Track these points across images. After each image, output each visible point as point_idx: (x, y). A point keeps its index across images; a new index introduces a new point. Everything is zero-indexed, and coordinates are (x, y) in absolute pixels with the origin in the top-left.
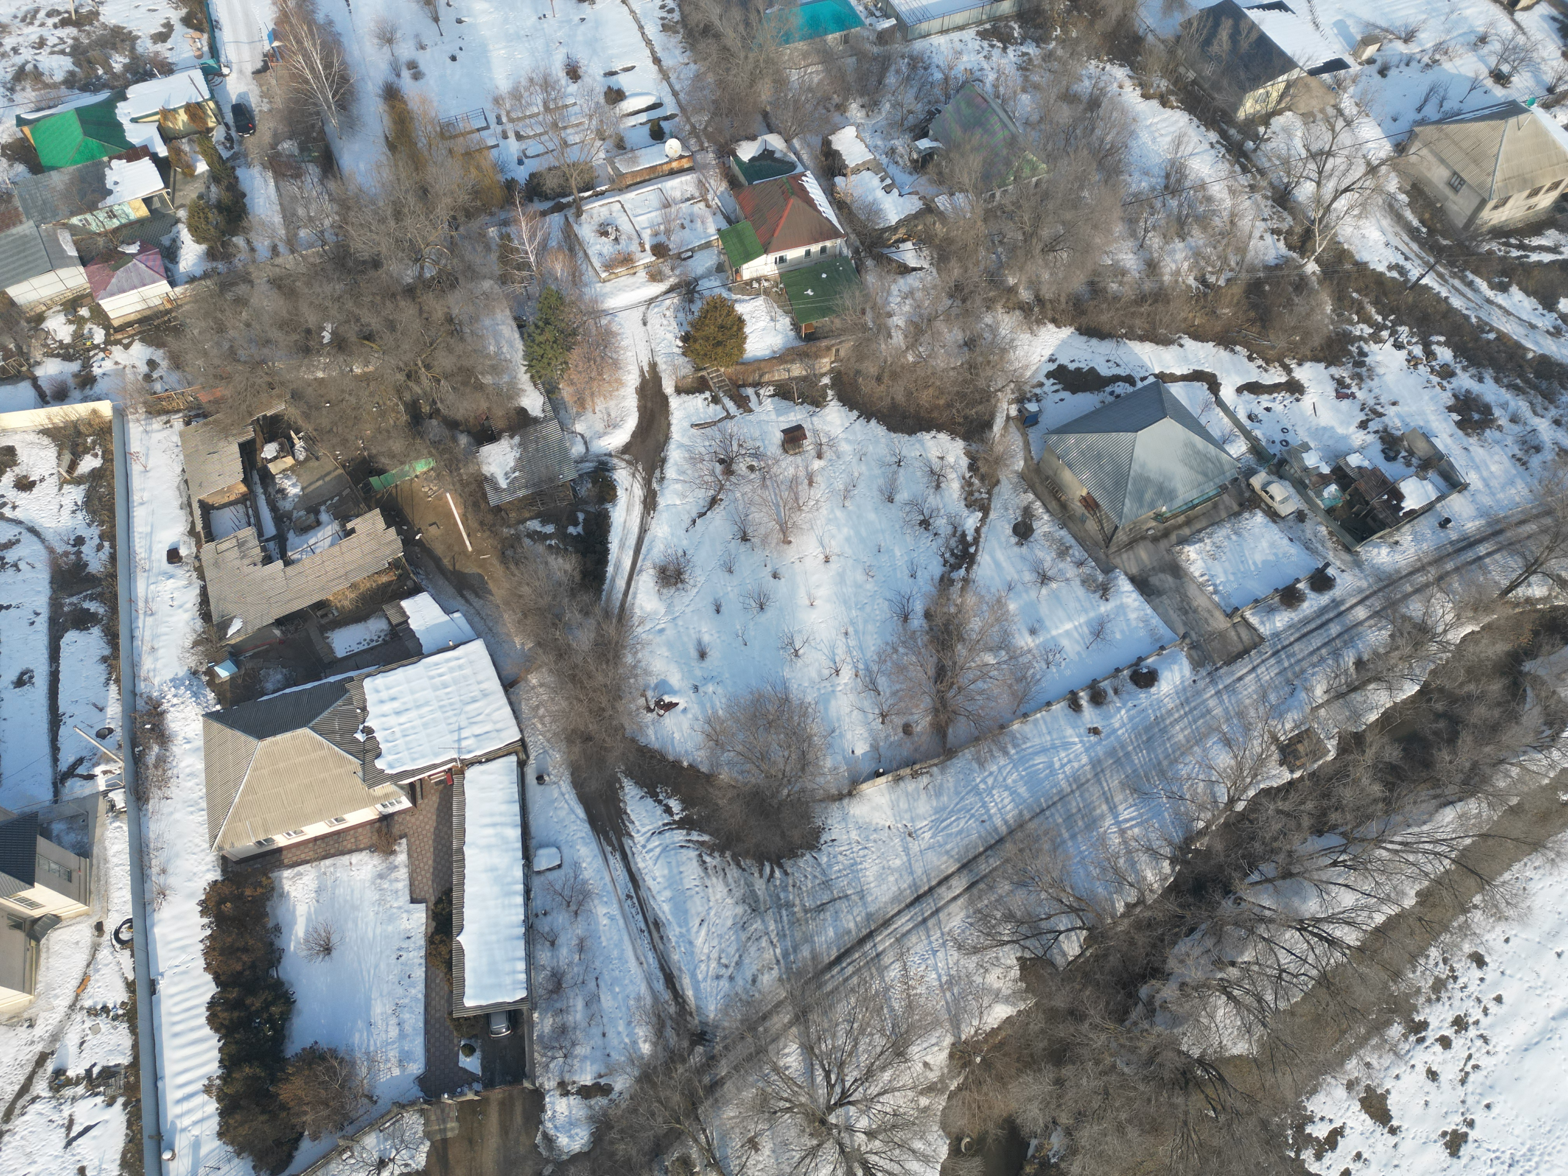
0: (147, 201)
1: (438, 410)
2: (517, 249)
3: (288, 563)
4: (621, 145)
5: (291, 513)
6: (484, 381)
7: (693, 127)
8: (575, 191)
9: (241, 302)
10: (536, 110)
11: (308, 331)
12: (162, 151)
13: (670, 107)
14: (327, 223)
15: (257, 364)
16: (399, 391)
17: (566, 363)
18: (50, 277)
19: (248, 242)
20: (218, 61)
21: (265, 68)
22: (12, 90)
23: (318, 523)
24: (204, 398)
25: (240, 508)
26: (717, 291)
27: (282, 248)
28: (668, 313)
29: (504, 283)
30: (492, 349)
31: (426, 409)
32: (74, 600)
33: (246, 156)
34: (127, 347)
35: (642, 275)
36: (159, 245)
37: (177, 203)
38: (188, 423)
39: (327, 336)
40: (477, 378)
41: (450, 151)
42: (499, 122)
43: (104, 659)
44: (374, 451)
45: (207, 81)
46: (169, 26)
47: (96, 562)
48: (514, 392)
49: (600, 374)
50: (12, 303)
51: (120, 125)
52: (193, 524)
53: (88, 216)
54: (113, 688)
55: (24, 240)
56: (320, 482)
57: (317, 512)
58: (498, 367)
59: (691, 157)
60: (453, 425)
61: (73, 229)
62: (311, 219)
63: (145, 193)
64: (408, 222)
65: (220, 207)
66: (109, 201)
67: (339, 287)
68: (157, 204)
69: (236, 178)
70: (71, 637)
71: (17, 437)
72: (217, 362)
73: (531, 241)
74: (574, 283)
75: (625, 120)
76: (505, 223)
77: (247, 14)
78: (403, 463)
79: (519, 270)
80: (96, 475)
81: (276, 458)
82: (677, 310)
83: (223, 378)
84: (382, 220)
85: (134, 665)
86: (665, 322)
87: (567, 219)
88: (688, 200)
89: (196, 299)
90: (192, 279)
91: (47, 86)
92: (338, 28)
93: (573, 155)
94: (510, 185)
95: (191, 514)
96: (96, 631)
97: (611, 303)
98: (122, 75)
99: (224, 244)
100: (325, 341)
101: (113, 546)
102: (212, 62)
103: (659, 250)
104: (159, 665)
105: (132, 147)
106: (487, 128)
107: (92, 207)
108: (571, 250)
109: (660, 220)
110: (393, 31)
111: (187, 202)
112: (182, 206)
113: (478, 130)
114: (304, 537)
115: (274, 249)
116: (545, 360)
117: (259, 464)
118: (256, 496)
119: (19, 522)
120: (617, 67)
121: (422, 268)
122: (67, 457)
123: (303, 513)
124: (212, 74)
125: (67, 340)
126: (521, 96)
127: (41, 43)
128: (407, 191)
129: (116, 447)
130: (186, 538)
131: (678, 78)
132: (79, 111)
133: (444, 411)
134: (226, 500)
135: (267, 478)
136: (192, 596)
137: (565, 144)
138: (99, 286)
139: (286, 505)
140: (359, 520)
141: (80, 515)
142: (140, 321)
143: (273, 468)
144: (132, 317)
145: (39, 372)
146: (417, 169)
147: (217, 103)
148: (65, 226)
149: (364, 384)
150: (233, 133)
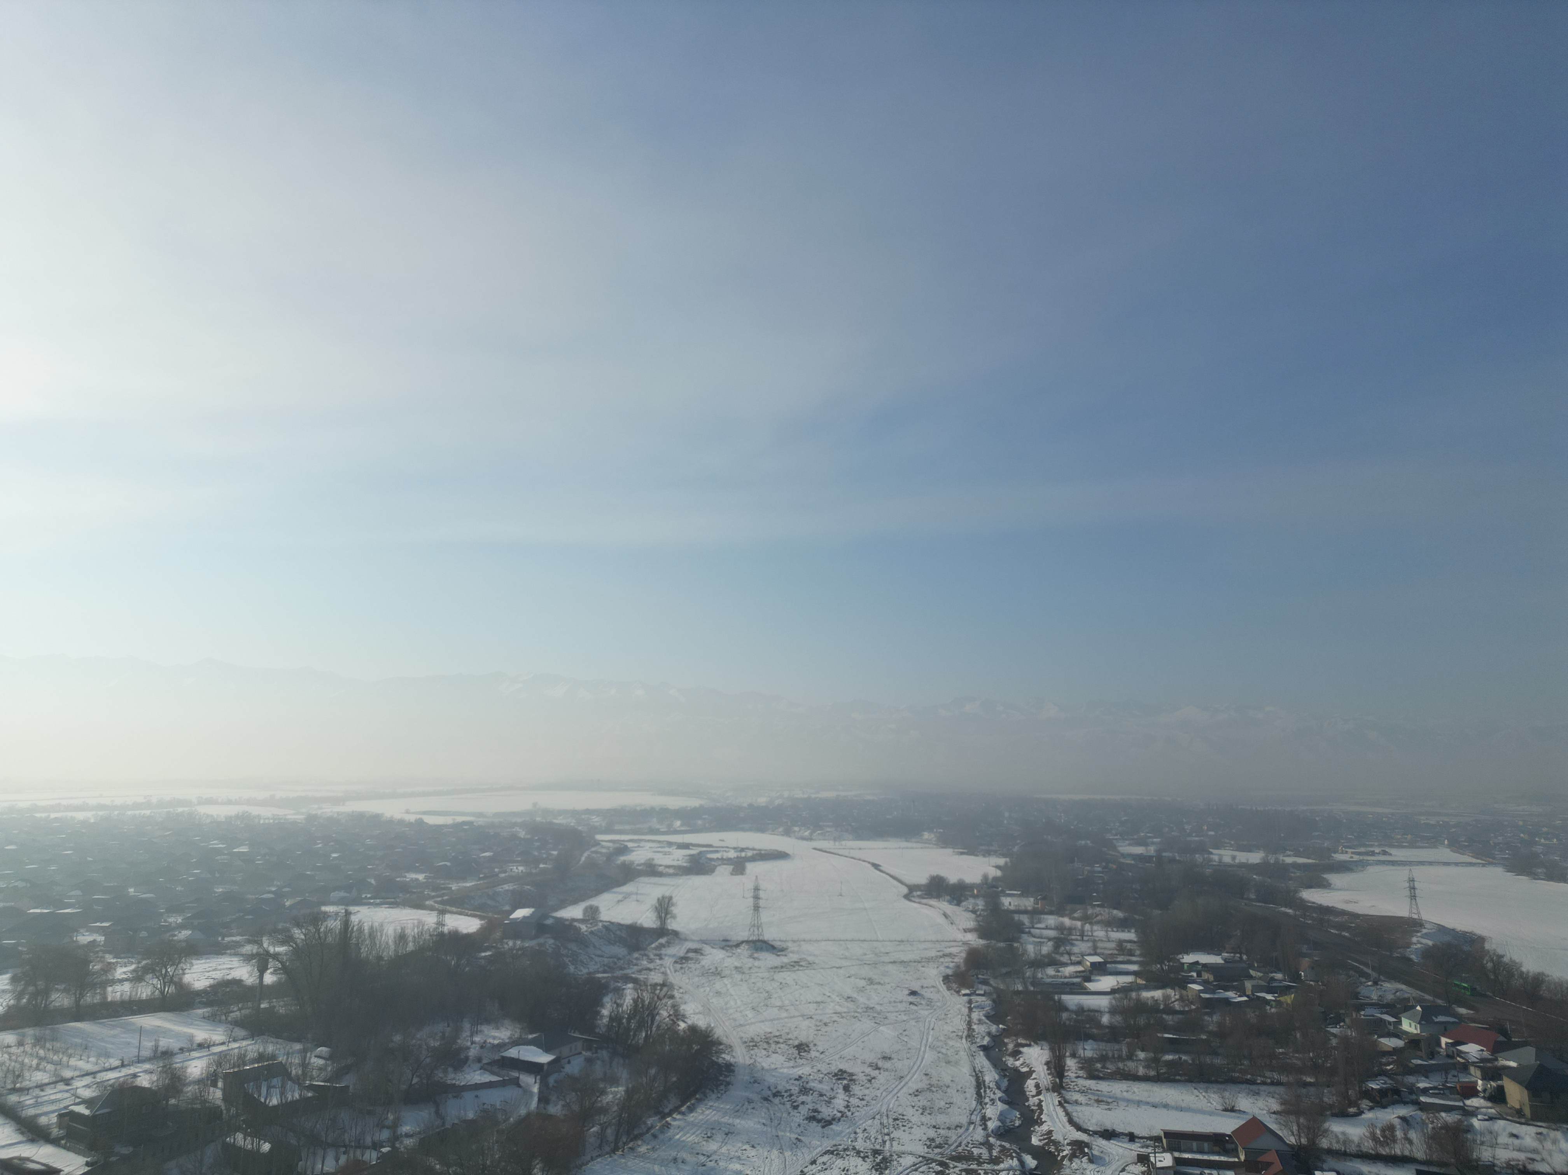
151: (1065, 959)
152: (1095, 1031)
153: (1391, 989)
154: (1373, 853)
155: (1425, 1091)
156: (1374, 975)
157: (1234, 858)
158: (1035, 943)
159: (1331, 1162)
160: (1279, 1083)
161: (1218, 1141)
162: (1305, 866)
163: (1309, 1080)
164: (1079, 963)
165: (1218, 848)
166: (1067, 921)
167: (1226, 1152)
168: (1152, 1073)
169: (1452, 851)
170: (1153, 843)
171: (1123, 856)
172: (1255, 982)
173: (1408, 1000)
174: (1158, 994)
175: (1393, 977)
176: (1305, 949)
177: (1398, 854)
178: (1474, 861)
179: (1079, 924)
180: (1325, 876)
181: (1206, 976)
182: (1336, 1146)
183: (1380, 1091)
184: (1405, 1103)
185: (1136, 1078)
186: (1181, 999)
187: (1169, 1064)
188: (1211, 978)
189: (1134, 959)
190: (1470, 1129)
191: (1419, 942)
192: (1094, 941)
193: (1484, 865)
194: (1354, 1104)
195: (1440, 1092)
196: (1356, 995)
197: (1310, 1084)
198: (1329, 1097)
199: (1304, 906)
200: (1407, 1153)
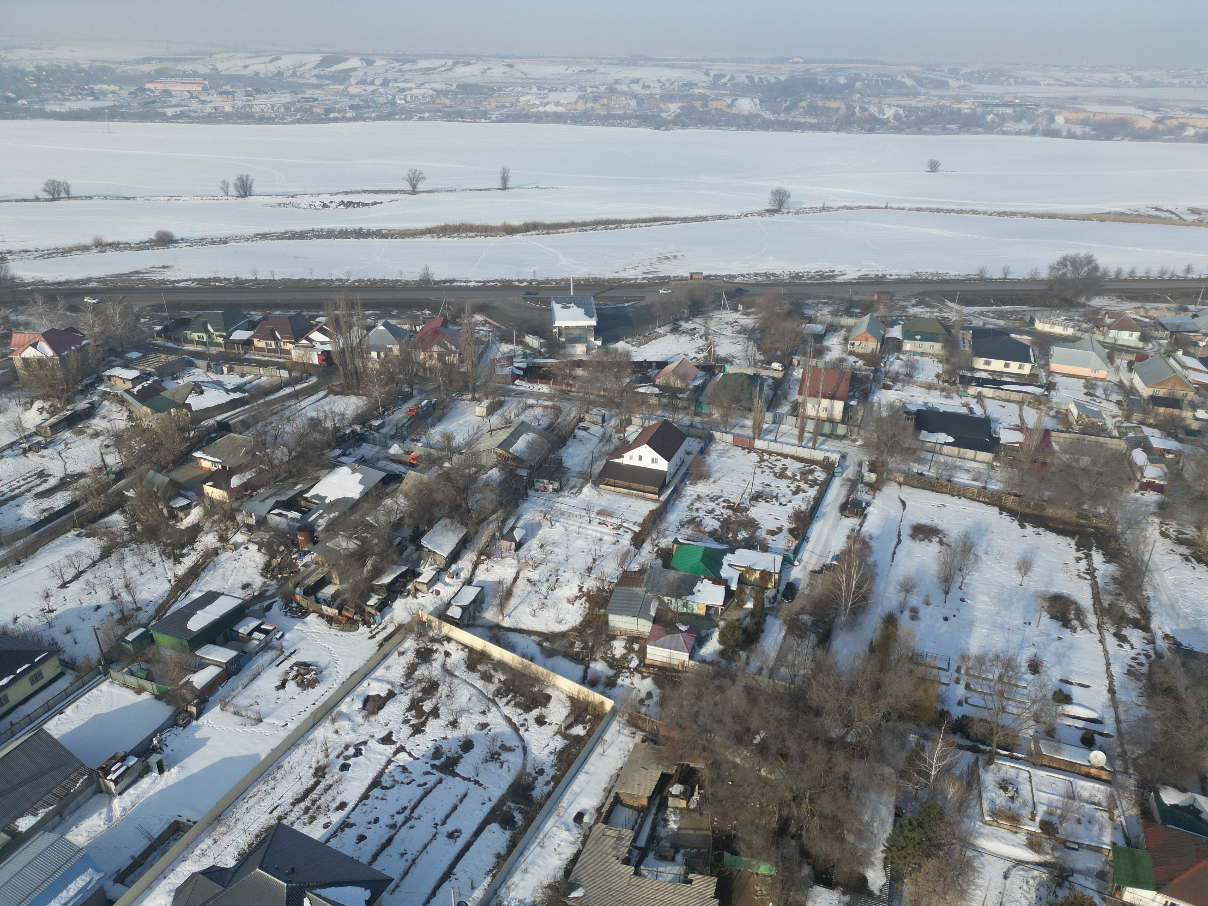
0: (708, 608)
1: (800, 836)
2: (925, 760)
3: (637, 873)
4: (1051, 733)
5: (662, 839)
6: (847, 838)
7: (1124, 753)
8: (994, 745)
9: (721, 689)
10: (991, 677)
11: (748, 729)
12: (734, 587)
13: (1109, 727)
14: (802, 672)
15: (705, 730)
16: (782, 804)
17: (920, 865)
18: (633, 620)
19: (748, 658)
20: (795, 557)
21: (820, 572)
22: (682, 526)
23: (673, 859)
24: (663, 732)
25: (635, 813)
26: (1090, 893)
27: (765, 672)
28: (1031, 882)
29: (902, 777)
30: (866, 818)
31: (793, 829)
32: (513, 805)
33: (778, 611)
34: (644, 678)
35: (1022, 838)
36: (698, 633)
37: (723, 617)
38: (643, 741)
39: (758, 739)
40: (842, 831)
41: (911, 672)
42: (958, 670)
43: (498, 856)
44: (740, 835)
45: (783, 564)
46: (780, 530)
47: (539, 790)
48: (865, 860)
49: (945, 893)
50: (607, 623)
51: (721, 564)
52: (603, 804)
53: (674, 600)
54: (489, 879)
55: (636, 595)
56: (692, 832)
57: (677, 851)
58: (863, 834)
59: (1113, 773)
60: (805, 854)
61: (661, 602)
62: (793, 665)
63: (710, 603)
64: (855, 699)
65: (745, 631)
66: (690, 598)
67: (785, 714)
68: (712, 612)
69: (765, 620)
70: (494, 827)
71: (557, 693)
72: (684, 715)
73: (939, 759)
74: (959, 810)
75: (1063, 718)
76: (926, 737)
77: (827, 541)
78: (753, 857)
79: (919, 774)
80: (577, 739)
81: (677, 796)
82: (1041, 884)
83: (681, 726)
84: (838, 689)
85: (510, 873)
86: (1025, 887)
87: (977, 760)
88: (1094, 803)
89: (698, 673)
90: (703, 661)
91: (700, 531)
92: (878, 570)
93: (1006, 720)
94: (944, 714)
95: (607, 798)
96: (508, 834)
97: (983, 843)
98: (741, 541)
99: (733, 652)
100: (755, 742)
101: (554, 788)
102: (791, 556)
103: (1047, 827)
104: (522, 884)
105: (720, 577)
106: (947, 670)
107: (678, 596)
108: (969, 784)
109: (1059, 805)
110: (913, 586)
111: (729, 619)
112: (725, 619)
113: (939, 668)
114: (658, 862)
115: (760, 671)
116: (904, 853)
117: (665, 794)
118: (649, 813)
119: (522, 739)
120: (1075, 679)
121: (847, 733)
122: (571, 719)
123: (668, 845)
124: (788, 562)
125: (618, 656)
126: (984, 663)
127: (712, 511)
128: (866, 680)
129: (598, 730)
130: (593, 811)
131: (1126, 711)
132: (706, 548)
133: (805, 840)
134: (631, 803)
135: (663, 805)
136: (569, 852)
137: (1003, 710)
138: (653, 638)
139: (662, 832)
140: (699, 877)
141: (552, 757)
142: (660, 668)
143: (671, 801)
144: (658, 663)
145: (592, 665)
146: (881, 671)
147: (780, 577)
148: (660, 599)
149: (762, 785)
150: (779, 596)
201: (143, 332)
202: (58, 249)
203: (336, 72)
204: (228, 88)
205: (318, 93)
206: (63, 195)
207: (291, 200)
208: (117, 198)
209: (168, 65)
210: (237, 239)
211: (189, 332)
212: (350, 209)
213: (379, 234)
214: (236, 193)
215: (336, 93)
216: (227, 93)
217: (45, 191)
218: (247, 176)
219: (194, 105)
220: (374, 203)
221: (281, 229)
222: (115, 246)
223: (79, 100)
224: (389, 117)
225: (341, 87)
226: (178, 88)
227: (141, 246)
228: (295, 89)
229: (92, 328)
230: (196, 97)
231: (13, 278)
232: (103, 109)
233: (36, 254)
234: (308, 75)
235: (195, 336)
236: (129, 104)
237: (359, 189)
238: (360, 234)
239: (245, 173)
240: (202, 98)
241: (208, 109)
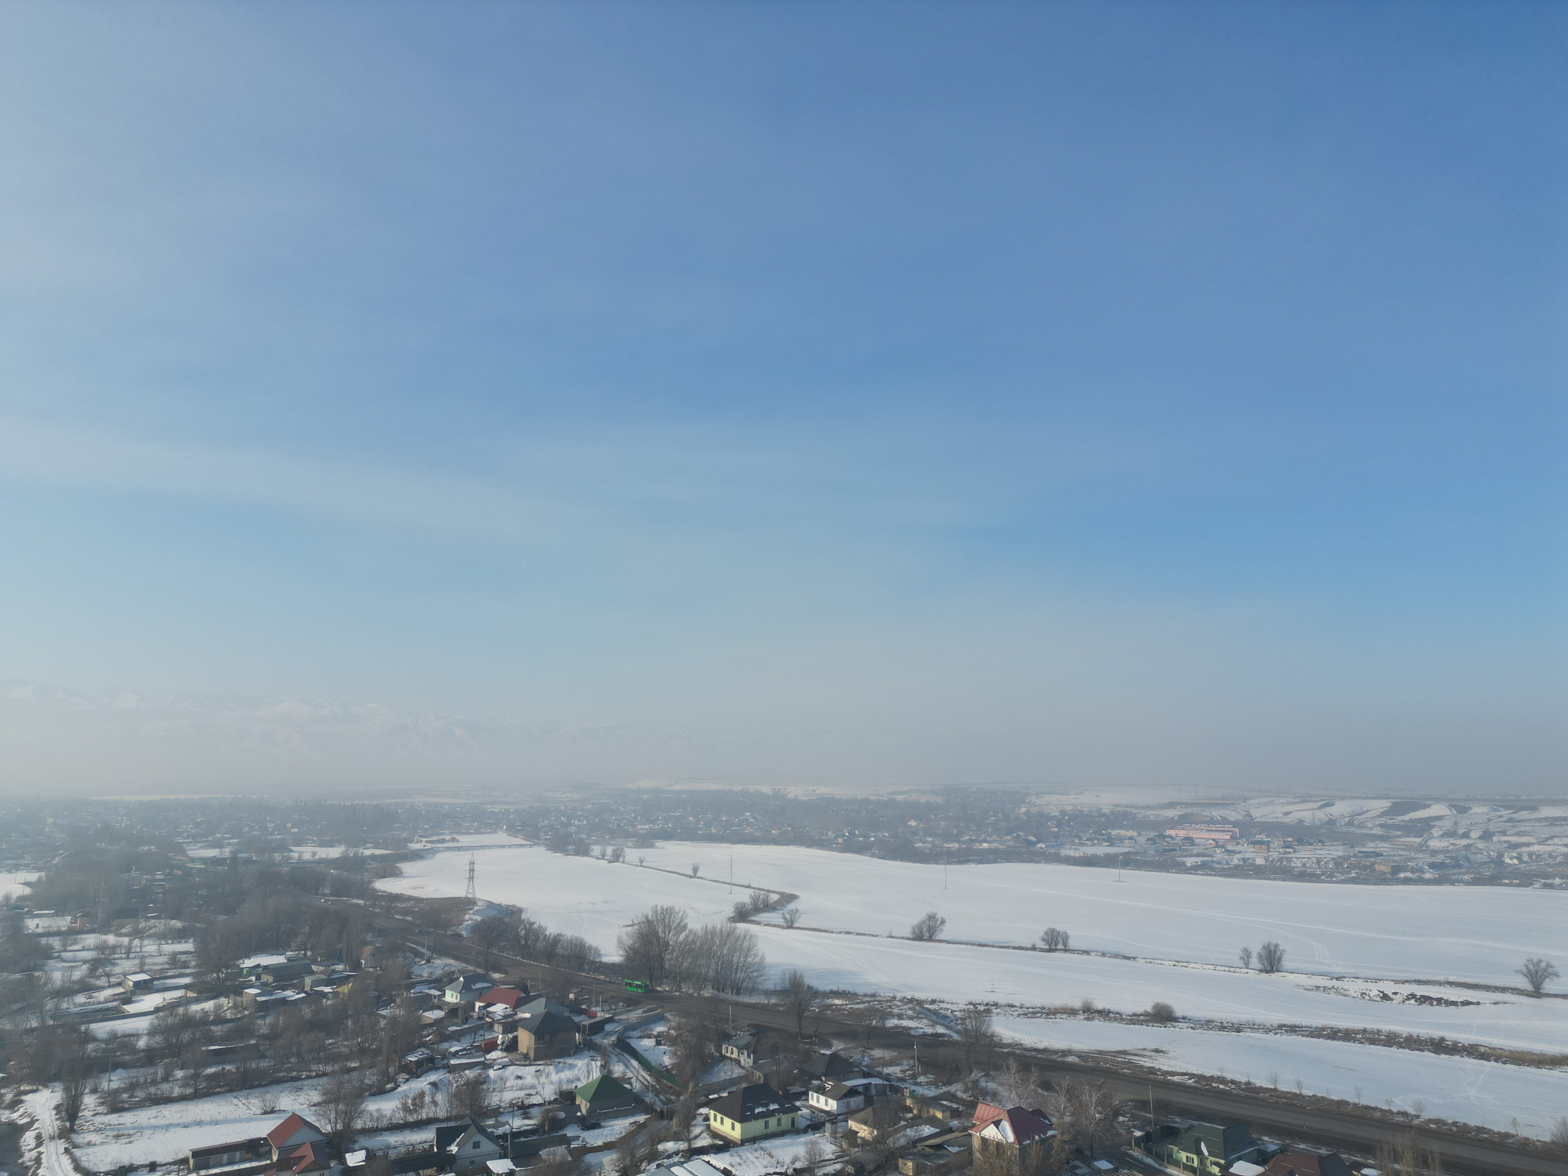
151: (103, 982)
152: (127, 1058)
153: (442, 964)
154: (444, 841)
155: (455, 1055)
156: (428, 953)
157: (314, 854)
158: (64, 969)
159: (364, 1141)
160: (324, 1074)
161: (253, 1148)
162: (382, 858)
163: (353, 1065)
164: (119, 984)
165: (299, 845)
166: (111, 939)
167: (259, 1157)
168: (189, 1091)
169: (509, 835)
170: (229, 844)
171: (193, 860)
172: (314, 977)
173: (453, 973)
174: (209, 1005)
175: (444, 952)
176: (369, 937)
177: (464, 840)
178: (525, 842)
179: (126, 940)
180: (398, 865)
181: (265, 978)
182: (369, 1124)
183: (417, 1062)
184: (437, 1069)
185: (169, 1100)
186: (235, 1006)
187: (210, 1077)
188: (271, 979)
189: (188, 971)
190: (485, 1080)
191: (471, 918)
192: (143, 957)
193: (531, 846)
194: (393, 1079)
195: (466, 1053)
196: (409, 975)
197: (354, 1069)
198: (371, 1078)
199: (375, 896)
200: (431, 1115)
201: (1118, 1134)
202: (1043, 1008)
203: (1411, 820)
204: (1262, 837)
205: (1384, 847)
206: (1060, 946)
207: (1334, 983)
208: (1116, 956)
209: (1195, 810)
210: (1255, 1027)
211: (1175, 1149)
212: (1425, 1007)
213: (1472, 1051)
214: (1259, 966)
215: (1409, 847)
216: (1261, 843)
217: (1043, 940)
218: (1276, 946)
219: (1219, 854)
220: (1466, 1003)
221: (1317, 1022)
222: (1105, 1014)
223: (1094, 845)
224: (1494, 880)
225: (1418, 840)
226: (1202, 836)
227: (1135, 1019)
228: (1350, 840)
229: (1061, 1117)
230: (1222, 847)
231: (992, 1036)
232: (1117, 855)
233: (1020, 1011)
234: (1370, 825)
235: (1183, 1156)
236: (1145, 852)
237: (1441, 978)
238: (1439, 1046)
239: (1274, 942)
240: (1229, 848)
241: (1235, 860)
